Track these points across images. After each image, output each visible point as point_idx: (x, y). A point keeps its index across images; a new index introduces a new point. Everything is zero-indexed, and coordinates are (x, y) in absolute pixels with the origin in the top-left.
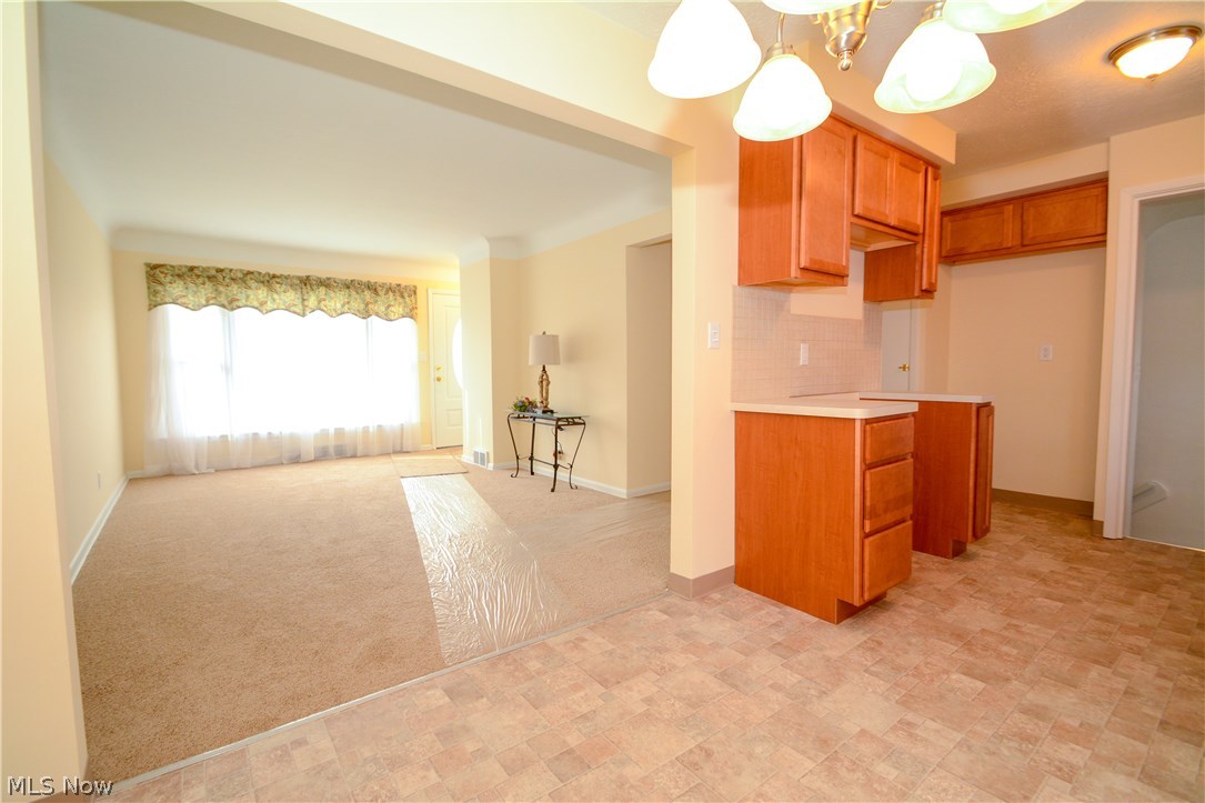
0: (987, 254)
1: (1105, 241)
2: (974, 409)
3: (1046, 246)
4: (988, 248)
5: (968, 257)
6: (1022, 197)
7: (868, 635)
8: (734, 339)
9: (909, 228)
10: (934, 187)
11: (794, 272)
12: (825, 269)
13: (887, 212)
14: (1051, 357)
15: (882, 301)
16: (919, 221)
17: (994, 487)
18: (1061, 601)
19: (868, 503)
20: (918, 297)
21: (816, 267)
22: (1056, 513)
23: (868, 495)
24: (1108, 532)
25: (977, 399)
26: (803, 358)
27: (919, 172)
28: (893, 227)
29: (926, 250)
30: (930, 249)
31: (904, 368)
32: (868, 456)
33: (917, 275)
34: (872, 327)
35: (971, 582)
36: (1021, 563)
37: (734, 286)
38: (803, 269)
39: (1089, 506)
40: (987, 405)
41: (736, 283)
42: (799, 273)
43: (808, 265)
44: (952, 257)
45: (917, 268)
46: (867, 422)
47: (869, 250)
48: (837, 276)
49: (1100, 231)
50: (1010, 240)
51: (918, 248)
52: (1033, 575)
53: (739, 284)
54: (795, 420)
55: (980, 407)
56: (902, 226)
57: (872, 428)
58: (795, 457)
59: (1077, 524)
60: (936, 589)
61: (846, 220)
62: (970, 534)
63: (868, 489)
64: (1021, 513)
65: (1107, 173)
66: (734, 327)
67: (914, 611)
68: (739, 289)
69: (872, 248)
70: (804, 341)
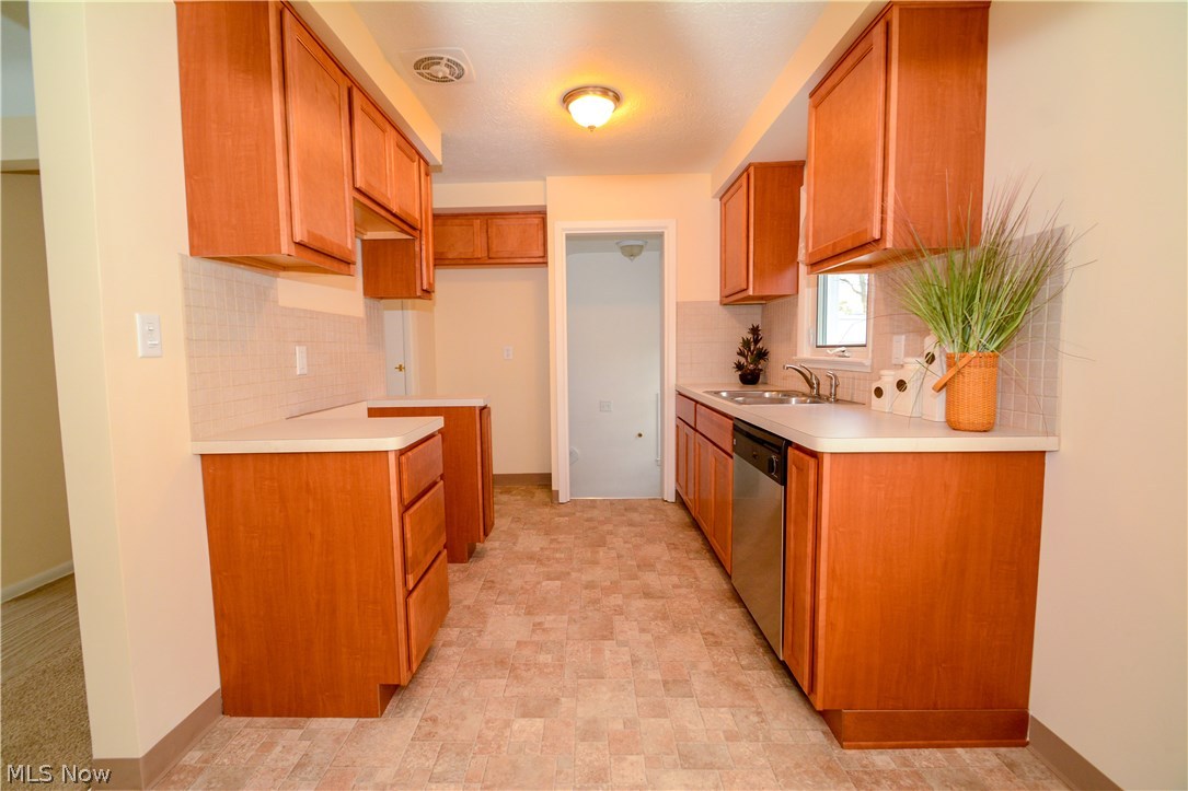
0: (462, 262)
1: (546, 263)
2: (478, 412)
3: (506, 261)
4: (463, 257)
5: (447, 262)
6: (486, 214)
7: (420, 714)
8: (189, 340)
9: (409, 220)
10: (426, 181)
11: (286, 247)
12: (327, 250)
13: (389, 195)
14: (511, 357)
15: (382, 298)
16: (417, 216)
17: (494, 473)
18: (558, 579)
19: (409, 554)
20: (419, 297)
21: (316, 245)
22: (524, 488)
23: (409, 544)
24: (562, 499)
25: (479, 403)
26: (300, 364)
27: (414, 162)
28: (394, 215)
29: (424, 247)
30: (426, 248)
31: (400, 368)
32: (405, 495)
33: (418, 273)
34: (374, 325)
35: (489, 585)
36: (519, 548)
37: (182, 255)
38: (299, 244)
39: (549, 476)
40: (484, 408)
41: (186, 251)
42: (293, 250)
43: (306, 240)
44: (441, 261)
45: (418, 265)
46: (402, 452)
47: (365, 237)
48: (341, 262)
49: (541, 254)
50: (481, 253)
51: (417, 243)
52: (531, 557)
53: (191, 255)
54: (304, 457)
55: (483, 409)
56: (404, 216)
57: (408, 459)
58: (308, 511)
59: (540, 495)
60: (465, 607)
61: (349, 194)
62: (482, 534)
63: (408, 535)
64: (501, 493)
65: (545, 206)
66: (188, 323)
67: (454, 649)
68: (195, 262)
69: (370, 235)
70: (299, 343)
